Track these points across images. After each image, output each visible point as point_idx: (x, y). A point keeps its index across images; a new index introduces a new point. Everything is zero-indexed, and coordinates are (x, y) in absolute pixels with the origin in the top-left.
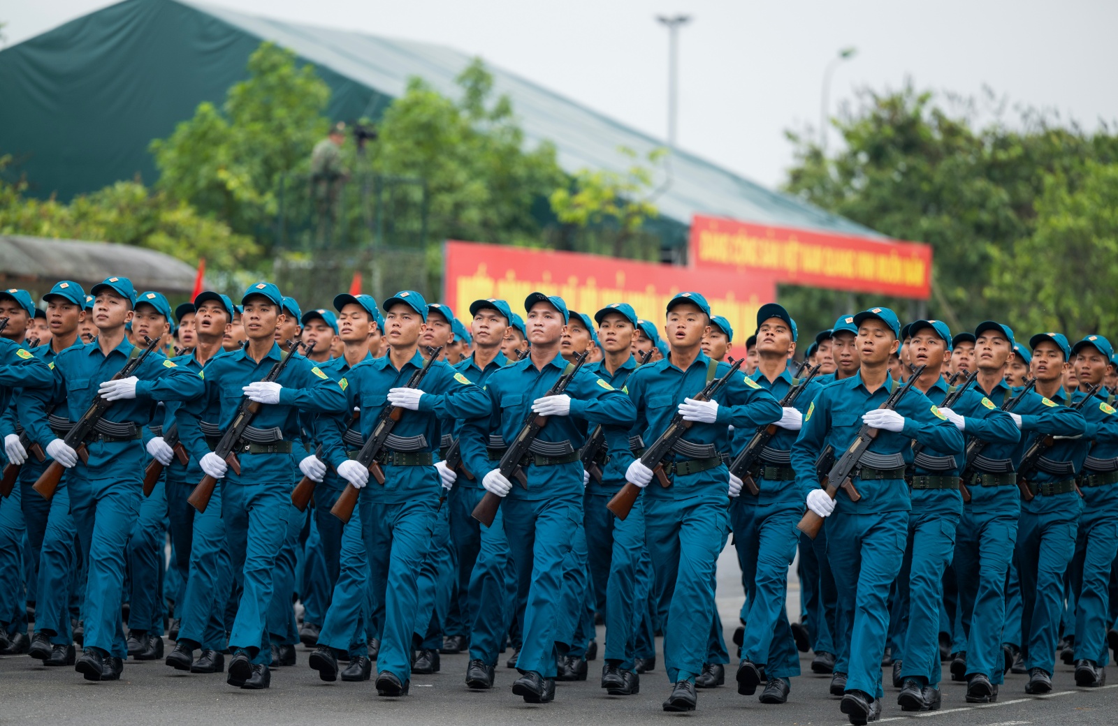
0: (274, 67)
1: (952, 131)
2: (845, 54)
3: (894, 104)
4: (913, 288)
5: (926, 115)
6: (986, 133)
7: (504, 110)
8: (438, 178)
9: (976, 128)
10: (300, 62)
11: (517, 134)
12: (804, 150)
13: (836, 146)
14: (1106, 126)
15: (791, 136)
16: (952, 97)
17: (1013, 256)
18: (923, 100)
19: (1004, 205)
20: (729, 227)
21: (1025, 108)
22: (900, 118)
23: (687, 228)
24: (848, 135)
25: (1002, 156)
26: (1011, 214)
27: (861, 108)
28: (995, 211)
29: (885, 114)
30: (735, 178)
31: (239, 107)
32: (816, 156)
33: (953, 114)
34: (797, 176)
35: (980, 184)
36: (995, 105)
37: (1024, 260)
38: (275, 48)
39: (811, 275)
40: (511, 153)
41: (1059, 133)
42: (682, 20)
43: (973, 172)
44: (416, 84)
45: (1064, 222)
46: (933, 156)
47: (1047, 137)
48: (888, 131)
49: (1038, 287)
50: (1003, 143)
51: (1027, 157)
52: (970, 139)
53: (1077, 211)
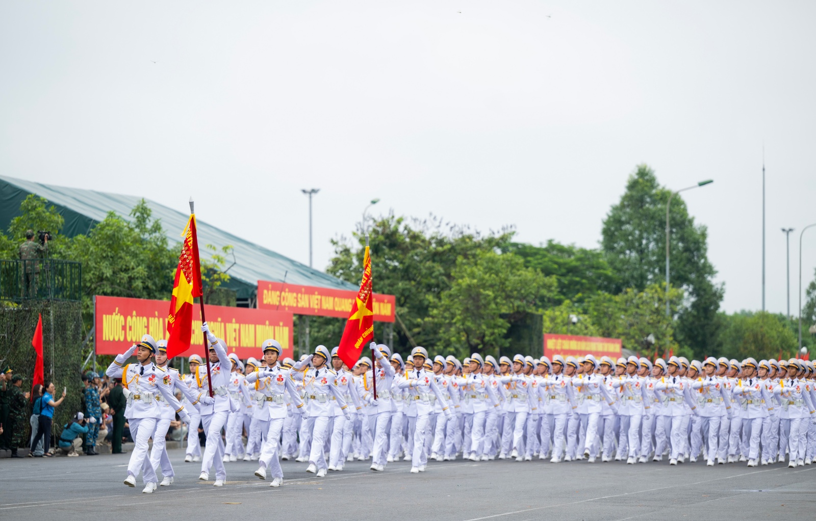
0: (34, 208)
1: (415, 237)
2: (374, 202)
3: (384, 224)
4: (385, 317)
5: (401, 229)
6: (433, 238)
7: (157, 228)
8: (121, 264)
9: (427, 236)
10: (49, 204)
11: (164, 240)
12: (340, 249)
13: (355, 246)
14: (493, 233)
15: (334, 243)
16: (415, 220)
17: (440, 299)
18: (399, 222)
19: (441, 274)
20: (280, 287)
21: (451, 224)
22: (387, 231)
23: (257, 288)
24: (361, 241)
25: (440, 249)
26: (445, 278)
27: (369, 226)
28: (436, 277)
29: (380, 229)
30: (292, 262)
31: (16, 229)
32: (347, 251)
33: (416, 228)
34: (336, 262)
35: (429, 264)
36: (437, 223)
37: (445, 302)
38: (37, 197)
39: (327, 311)
40: (161, 250)
41: (470, 238)
42: (314, 191)
43: (426, 258)
44: (111, 215)
45: (466, 282)
46: (405, 250)
47: (463, 240)
48: (381, 238)
49: (453, 316)
50: (441, 242)
51: (453, 249)
52: (424, 241)
53: (473, 276)
